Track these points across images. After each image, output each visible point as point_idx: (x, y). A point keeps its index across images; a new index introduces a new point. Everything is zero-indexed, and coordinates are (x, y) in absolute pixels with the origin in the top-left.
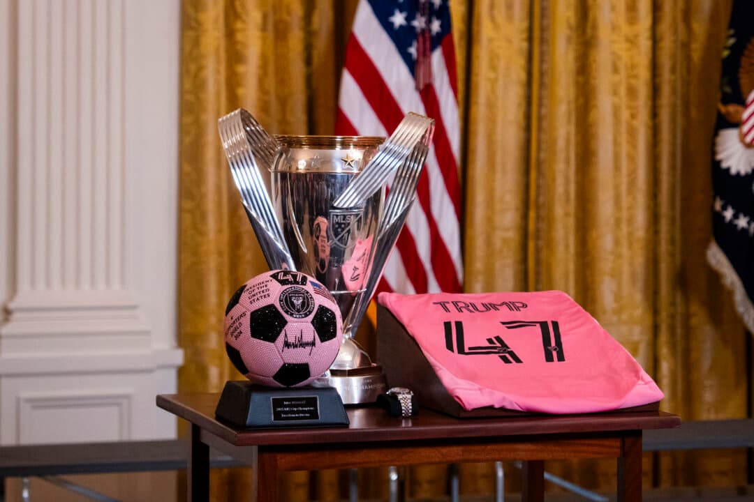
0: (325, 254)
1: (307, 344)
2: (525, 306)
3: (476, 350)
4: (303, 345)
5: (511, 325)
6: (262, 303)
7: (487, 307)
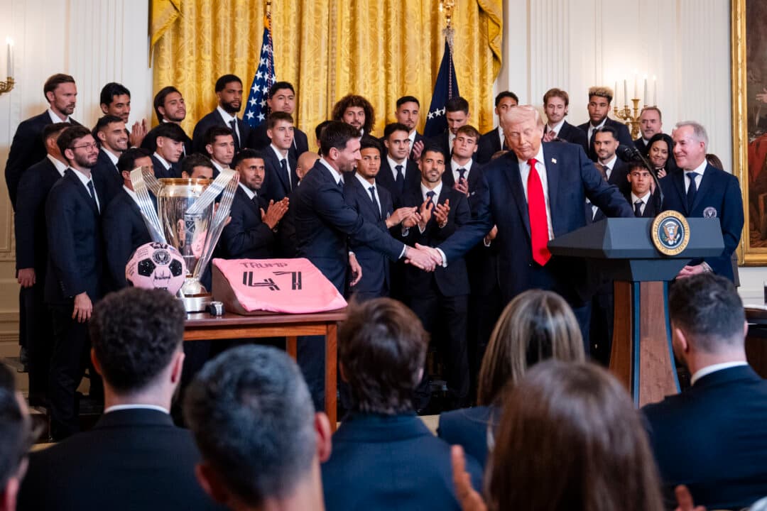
0: (183, 238)
1: (166, 278)
2: (286, 265)
3: (258, 284)
4: (164, 278)
5: (277, 273)
6: (144, 258)
7: (267, 265)
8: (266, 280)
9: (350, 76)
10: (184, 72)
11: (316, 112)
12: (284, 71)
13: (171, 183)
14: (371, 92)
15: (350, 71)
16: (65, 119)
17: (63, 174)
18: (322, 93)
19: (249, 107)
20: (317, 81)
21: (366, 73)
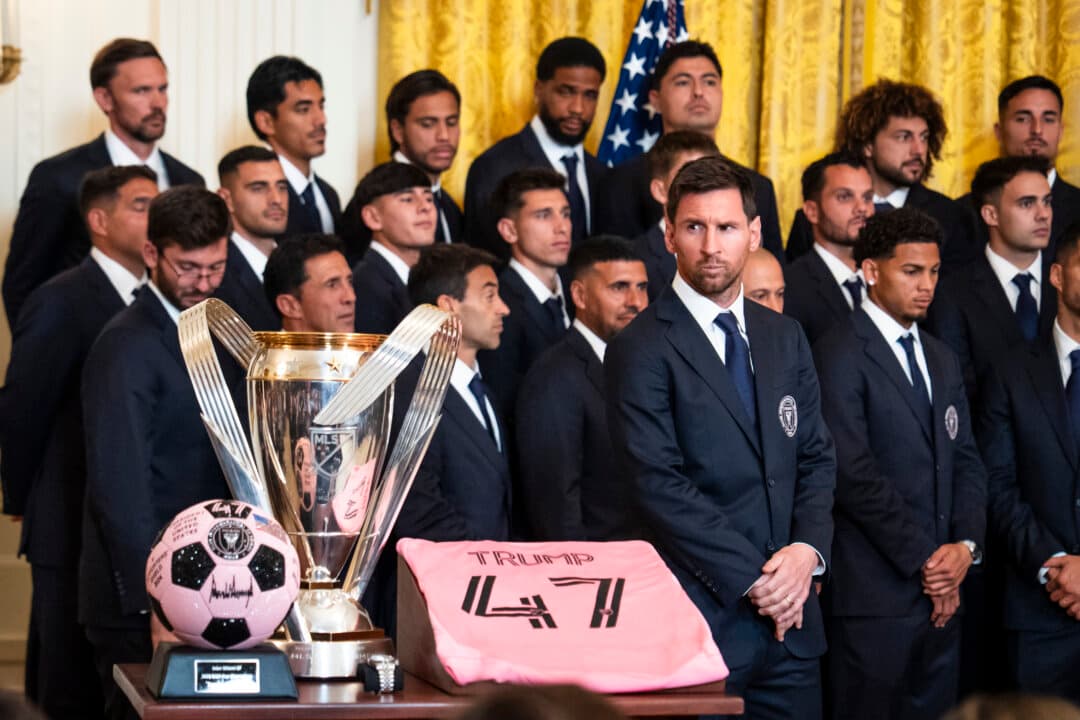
0: (311, 487)
1: (242, 593)
2: (590, 559)
3: (501, 611)
4: (237, 594)
5: (560, 582)
6: (188, 540)
7: (538, 559)
8: (525, 601)
9: (905, 23)
10: (456, 26)
11: (809, 124)
12: (722, 15)
13: (279, 343)
14: (963, 67)
15: (905, 10)
16: (146, 155)
17: (128, 299)
18: (827, 73)
19: (616, 118)
20: (815, 40)
21: (949, 15)
